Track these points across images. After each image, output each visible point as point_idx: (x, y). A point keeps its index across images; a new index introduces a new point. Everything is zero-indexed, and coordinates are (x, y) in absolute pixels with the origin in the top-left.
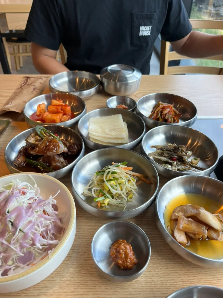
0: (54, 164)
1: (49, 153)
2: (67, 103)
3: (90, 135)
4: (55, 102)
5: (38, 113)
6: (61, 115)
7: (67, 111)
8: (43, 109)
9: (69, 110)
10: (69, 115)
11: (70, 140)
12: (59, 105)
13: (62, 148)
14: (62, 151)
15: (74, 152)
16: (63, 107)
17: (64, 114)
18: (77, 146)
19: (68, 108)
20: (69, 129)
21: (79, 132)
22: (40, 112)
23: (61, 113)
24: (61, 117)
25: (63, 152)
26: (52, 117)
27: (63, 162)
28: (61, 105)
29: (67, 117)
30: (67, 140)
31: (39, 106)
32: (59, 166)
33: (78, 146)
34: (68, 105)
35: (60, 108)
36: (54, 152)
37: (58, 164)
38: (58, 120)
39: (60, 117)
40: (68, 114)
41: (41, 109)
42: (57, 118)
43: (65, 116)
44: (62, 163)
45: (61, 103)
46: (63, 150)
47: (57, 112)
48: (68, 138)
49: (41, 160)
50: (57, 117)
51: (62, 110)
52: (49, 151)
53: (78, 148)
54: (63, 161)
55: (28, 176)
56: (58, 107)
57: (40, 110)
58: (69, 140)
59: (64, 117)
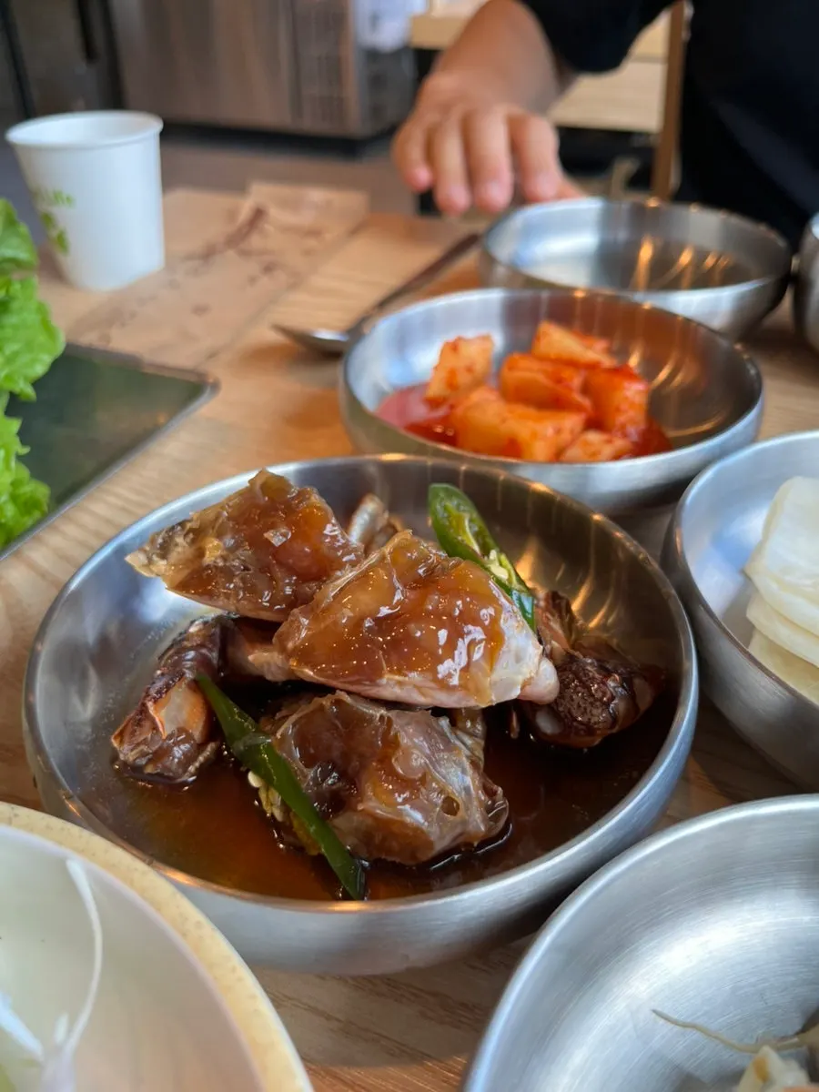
0: (377, 802)
1: (400, 684)
2: (634, 361)
3: (754, 614)
4: (559, 340)
5: (436, 390)
6: (572, 422)
7: (618, 410)
8: (470, 370)
9: (632, 404)
10: (625, 435)
11: (589, 610)
12: (573, 364)
13: (518, 659)
14: (512, 685)
15: (589, 729)
16: (600, 379)
17: (596, 422)
18: (627, 681)
19: (633, 393)
20: (597, 517)
21: (671, 558)
22: (452, 384)
23: (577, 408)
24: (566, 436)
25: (515, 693)
26: (504, 421)
27: (460, 798)
28: (592, 367)
29: (609, 442)
30: (557, 603)
31: (454, 347)
32: (417, 830)
33: (637, 682)
34: (636, 371)
35: (577, 381)
36: (443, 685)
37: (416, 817)
38: (541, 449)
39: (558, 431)
40: (623, 427)
41: (459, 363)
42: (534, 435)
43: (594, 437)
44: (450, 806)
45: (594, 352)
46: (520, 679)
47: (553, 403)
48: (575, 593)
49: (287, 728)
50: (541, 431)
51: (586, 389)
52: (403, 666)
53: (632, 697)
54: (467, 790)
55: (61, 866)
56: (567, 373)
57: (452, 373)
58: (576, 606)
59: (587, 444)
